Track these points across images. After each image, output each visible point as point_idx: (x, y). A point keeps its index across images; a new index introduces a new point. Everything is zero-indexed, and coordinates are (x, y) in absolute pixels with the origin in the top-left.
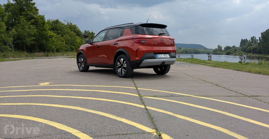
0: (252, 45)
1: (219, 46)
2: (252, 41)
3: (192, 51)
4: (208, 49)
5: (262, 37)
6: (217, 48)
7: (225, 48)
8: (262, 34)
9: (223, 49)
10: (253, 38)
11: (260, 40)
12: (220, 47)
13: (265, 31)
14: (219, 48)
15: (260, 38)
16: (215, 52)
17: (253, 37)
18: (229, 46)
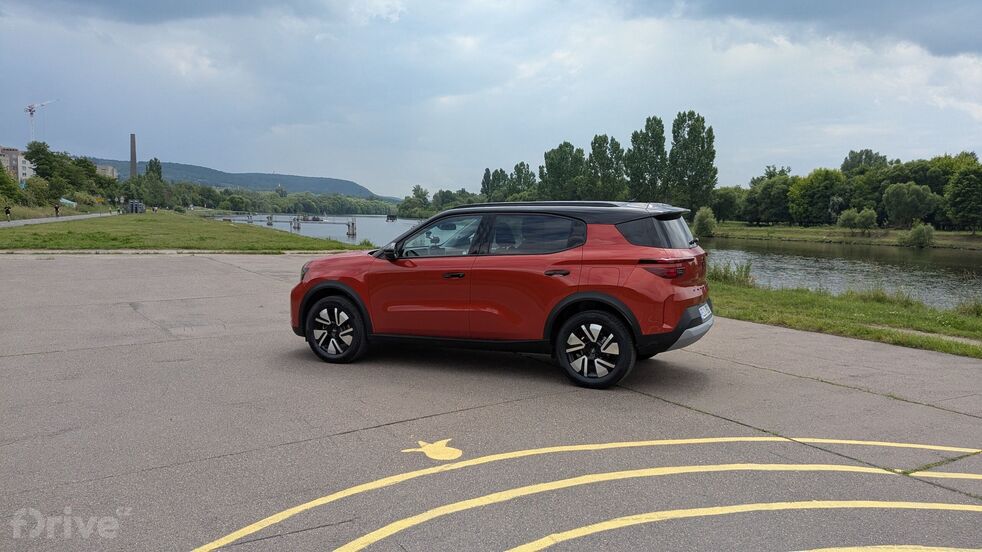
0: (519, 192)
1: (417, 190)
2: (519, 177)
3: (326, 203)
4: (378, 198)
5: (550, 165)
6: (411, 195)
7: (435, 196)
8: (547, 156)
9: (430, 199)
10: (520, 168)
11: (542, 175)
12: (419, 192)
13: (556, 147)
14: (418, 196)
15: (541, 168)
16: (406, 208)
17: (522, 164)
18: (448, 192)
